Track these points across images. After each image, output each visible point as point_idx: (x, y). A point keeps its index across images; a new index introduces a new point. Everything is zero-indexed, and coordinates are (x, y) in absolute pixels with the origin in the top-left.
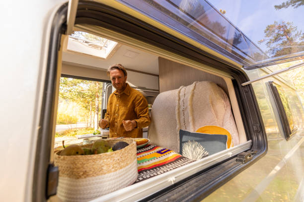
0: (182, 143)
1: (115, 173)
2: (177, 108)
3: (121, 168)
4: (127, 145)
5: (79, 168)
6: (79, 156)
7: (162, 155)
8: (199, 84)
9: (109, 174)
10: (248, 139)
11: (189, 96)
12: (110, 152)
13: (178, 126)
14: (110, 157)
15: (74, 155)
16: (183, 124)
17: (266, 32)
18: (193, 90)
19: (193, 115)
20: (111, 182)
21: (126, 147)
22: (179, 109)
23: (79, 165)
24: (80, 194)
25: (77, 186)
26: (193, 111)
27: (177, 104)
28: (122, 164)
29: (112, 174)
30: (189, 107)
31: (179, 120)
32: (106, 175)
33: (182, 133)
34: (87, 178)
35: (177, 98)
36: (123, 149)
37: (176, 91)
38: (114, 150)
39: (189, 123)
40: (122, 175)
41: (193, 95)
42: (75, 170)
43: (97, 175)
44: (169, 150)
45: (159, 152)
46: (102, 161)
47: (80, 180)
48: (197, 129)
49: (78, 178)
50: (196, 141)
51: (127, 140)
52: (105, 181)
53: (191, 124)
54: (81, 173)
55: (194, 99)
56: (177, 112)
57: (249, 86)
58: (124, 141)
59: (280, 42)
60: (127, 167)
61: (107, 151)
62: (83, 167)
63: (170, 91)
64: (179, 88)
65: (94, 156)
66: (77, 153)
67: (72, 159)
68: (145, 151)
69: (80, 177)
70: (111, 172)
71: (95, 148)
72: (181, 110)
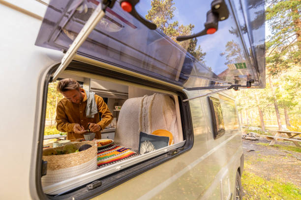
0: (141, 142)
1: (80, 166)
2: (139, 114)
3: (84, 162)
4: (90, 146)
5: (55, 163)
6: (54, 156)
7: (120, 153)
8: (157, 95)
9: (75, 167)
10: (184, 139)
11: (149, 105)
12: (77, 152)
13: (140, 129)
14: (77, 155)
15: (50, 155)
16: (143, 127)
17: (226, 47)
18: (153, 100)
19: (151, 120)
20: (77, 171)
21: (89, 149)
22: (141, 114)
23: (54, 162)
24: (55, 179)
25: (52, 175)
26: (151, 117)
27: (140, 110)
28: (85, 160)
29: (78, 166)
30: (149, 114)
31: (141, 123)
32: (73, 167)
33: (142, 135)
34: (60, 170)
35: (141, 105)
36: (87, 150)
37: (140, 99)
38: (80, 150)
39: (148, 126)
40: (85, 167)
41: (152, 105)
42: (52, 165)
43: (67, 167)
44: (126, 149)
45: (119, 151)
46: (71, 158)
47: (55, 171)
48: (153, 131)
49: (53, 170)
50: (150, 141)
51: (90, 143)
52: (72, 171)
53: (149, 127)
54: (56, 166)
55: (153, 108)
56: (139, 117)
57: (187, 102)
58: (89, 144)
59: (236, 57)
60: (88, 162)
61: (75, 152)
62: (57, 163)
63: (136, 98)
64: (143, 96)
65: (66, 155)
66: (52, 154)
67: (49, 158)
68: (107, 150)
69: (55, 169)
70: (77, 165)
71: (65, 149)
72: (143, 115)
